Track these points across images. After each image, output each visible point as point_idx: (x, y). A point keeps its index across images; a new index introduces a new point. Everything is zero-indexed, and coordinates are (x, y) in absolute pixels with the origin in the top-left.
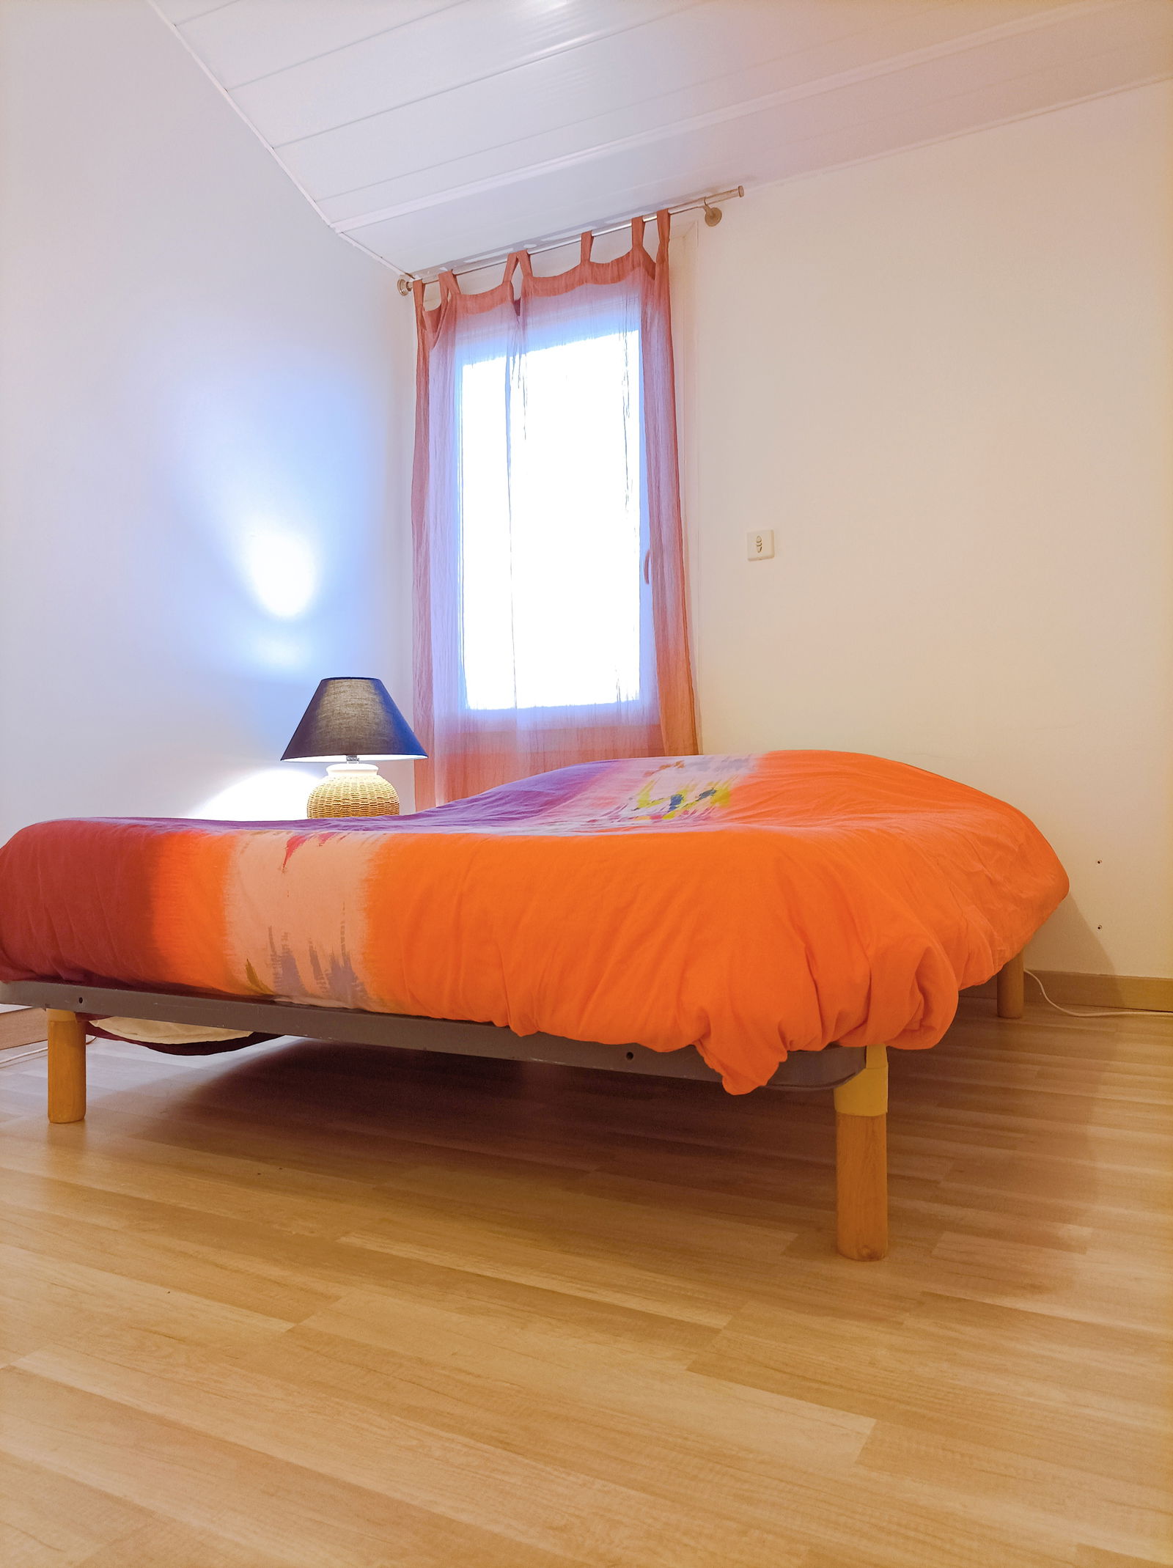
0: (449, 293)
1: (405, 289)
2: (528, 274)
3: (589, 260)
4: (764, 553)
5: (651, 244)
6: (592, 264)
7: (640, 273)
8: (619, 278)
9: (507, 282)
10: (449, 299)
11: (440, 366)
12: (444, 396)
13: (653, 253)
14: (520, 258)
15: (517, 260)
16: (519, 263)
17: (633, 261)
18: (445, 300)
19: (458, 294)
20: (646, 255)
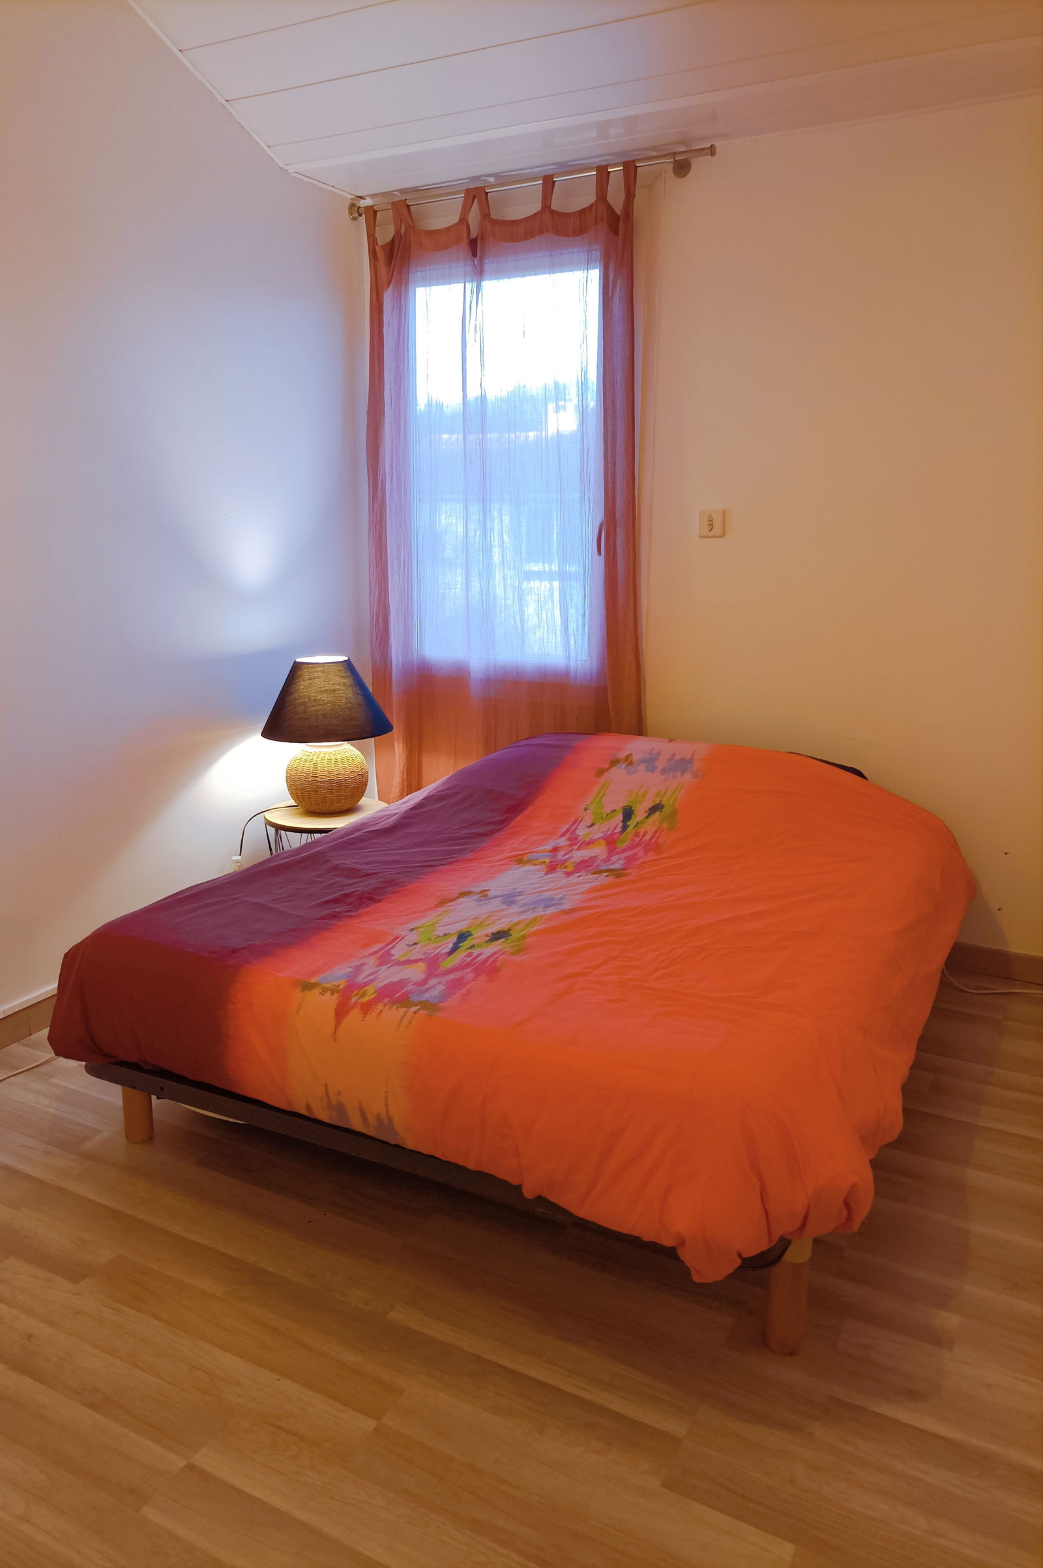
0: (403, 226)
1: (356, 215)
2: (486, 215)
3: (550, 207)
4: (714, 532)
5: (616, 197)
6: (553, 213)
7: (603, 227)
8: (580, 231)
9: (463, 220)
10: (403, 231)
11: (395, 308)
12: (399, 340)
13: (618, 207)
14: (477, 194)
15: (474, 197)
16: (476, 200)
17: (596, 216)
18: (398, 232)
19: (412, 228)
20: (610, 209)
